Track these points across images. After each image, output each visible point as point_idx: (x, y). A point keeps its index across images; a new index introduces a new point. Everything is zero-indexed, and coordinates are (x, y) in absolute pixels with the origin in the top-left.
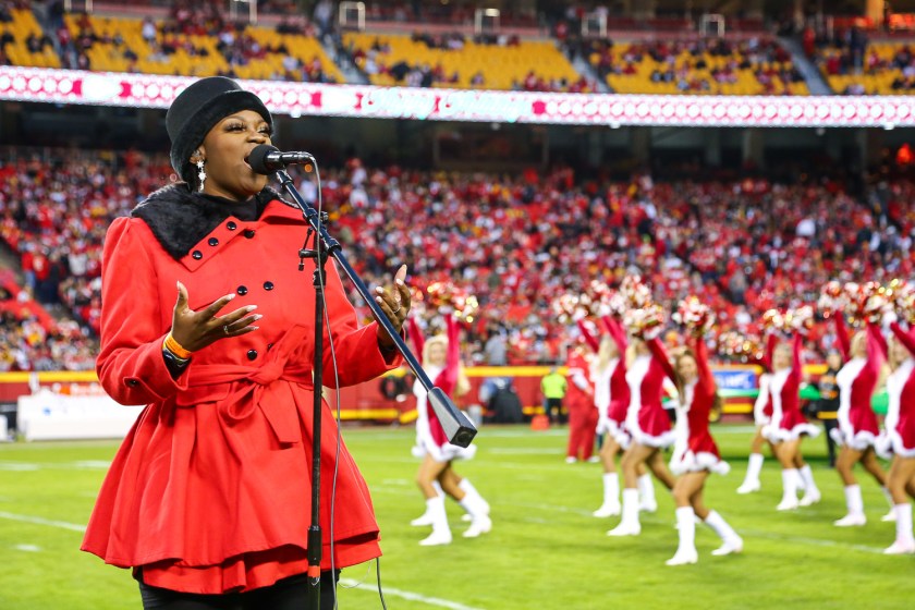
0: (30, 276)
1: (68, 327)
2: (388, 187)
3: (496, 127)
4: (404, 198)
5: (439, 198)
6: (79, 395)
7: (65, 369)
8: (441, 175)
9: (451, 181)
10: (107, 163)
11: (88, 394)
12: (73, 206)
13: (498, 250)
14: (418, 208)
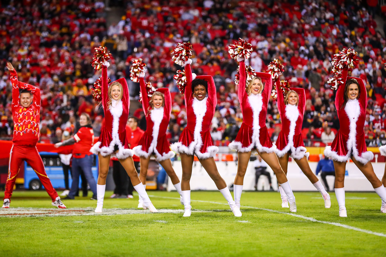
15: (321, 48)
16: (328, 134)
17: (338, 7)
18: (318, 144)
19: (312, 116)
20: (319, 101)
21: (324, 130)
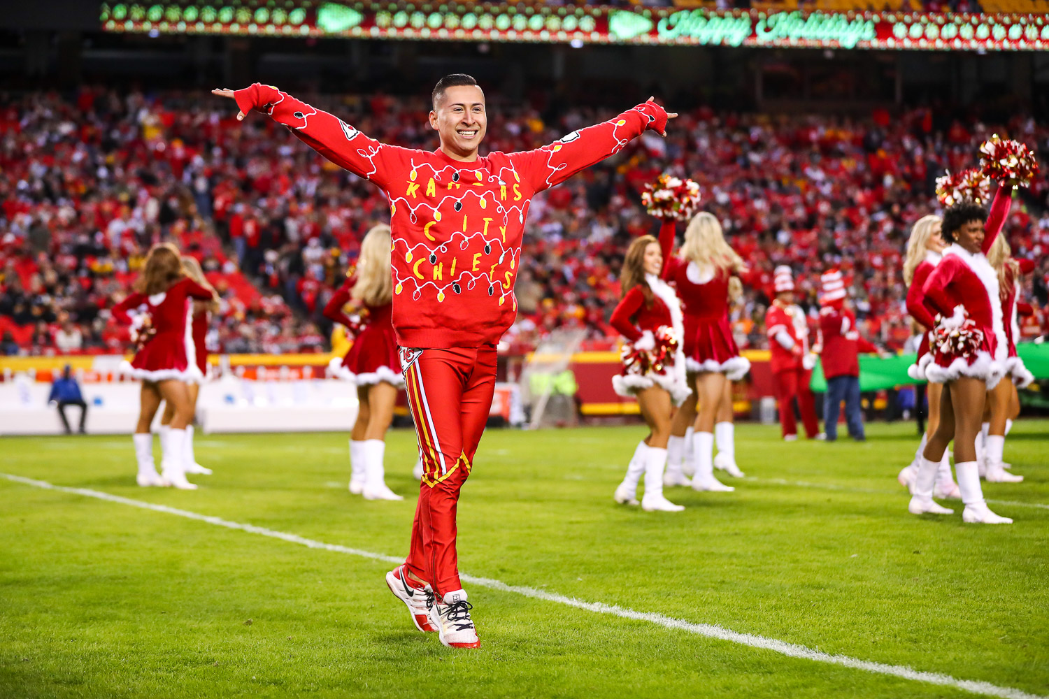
0: (239, 243)
1: (273, 303)
2: (695, 132)
3: (829, 54)
4: (712, 146)
5: (757, 146)
6: (266, 380)
7: (261, 351)
8: (763, 119)
9: (776, 125)
10: (351, 110)
11: (278, 379)
12: (302, 160)
13: (824, 208)
14: (730, 160)
15: (55, 185)
16: (68, 333)
17: (84, 115)
18: (50, 352)
19: (41, 306)
20: (51, 276)
21: (62, 327)
